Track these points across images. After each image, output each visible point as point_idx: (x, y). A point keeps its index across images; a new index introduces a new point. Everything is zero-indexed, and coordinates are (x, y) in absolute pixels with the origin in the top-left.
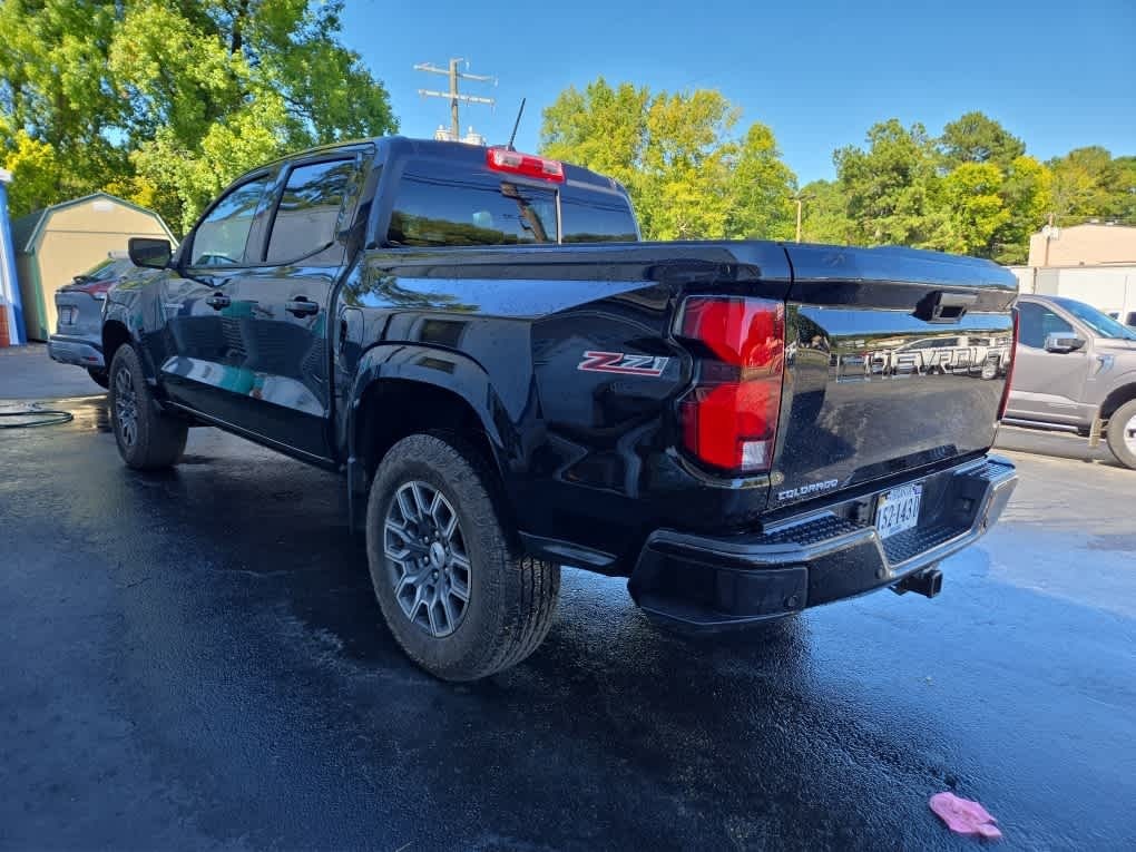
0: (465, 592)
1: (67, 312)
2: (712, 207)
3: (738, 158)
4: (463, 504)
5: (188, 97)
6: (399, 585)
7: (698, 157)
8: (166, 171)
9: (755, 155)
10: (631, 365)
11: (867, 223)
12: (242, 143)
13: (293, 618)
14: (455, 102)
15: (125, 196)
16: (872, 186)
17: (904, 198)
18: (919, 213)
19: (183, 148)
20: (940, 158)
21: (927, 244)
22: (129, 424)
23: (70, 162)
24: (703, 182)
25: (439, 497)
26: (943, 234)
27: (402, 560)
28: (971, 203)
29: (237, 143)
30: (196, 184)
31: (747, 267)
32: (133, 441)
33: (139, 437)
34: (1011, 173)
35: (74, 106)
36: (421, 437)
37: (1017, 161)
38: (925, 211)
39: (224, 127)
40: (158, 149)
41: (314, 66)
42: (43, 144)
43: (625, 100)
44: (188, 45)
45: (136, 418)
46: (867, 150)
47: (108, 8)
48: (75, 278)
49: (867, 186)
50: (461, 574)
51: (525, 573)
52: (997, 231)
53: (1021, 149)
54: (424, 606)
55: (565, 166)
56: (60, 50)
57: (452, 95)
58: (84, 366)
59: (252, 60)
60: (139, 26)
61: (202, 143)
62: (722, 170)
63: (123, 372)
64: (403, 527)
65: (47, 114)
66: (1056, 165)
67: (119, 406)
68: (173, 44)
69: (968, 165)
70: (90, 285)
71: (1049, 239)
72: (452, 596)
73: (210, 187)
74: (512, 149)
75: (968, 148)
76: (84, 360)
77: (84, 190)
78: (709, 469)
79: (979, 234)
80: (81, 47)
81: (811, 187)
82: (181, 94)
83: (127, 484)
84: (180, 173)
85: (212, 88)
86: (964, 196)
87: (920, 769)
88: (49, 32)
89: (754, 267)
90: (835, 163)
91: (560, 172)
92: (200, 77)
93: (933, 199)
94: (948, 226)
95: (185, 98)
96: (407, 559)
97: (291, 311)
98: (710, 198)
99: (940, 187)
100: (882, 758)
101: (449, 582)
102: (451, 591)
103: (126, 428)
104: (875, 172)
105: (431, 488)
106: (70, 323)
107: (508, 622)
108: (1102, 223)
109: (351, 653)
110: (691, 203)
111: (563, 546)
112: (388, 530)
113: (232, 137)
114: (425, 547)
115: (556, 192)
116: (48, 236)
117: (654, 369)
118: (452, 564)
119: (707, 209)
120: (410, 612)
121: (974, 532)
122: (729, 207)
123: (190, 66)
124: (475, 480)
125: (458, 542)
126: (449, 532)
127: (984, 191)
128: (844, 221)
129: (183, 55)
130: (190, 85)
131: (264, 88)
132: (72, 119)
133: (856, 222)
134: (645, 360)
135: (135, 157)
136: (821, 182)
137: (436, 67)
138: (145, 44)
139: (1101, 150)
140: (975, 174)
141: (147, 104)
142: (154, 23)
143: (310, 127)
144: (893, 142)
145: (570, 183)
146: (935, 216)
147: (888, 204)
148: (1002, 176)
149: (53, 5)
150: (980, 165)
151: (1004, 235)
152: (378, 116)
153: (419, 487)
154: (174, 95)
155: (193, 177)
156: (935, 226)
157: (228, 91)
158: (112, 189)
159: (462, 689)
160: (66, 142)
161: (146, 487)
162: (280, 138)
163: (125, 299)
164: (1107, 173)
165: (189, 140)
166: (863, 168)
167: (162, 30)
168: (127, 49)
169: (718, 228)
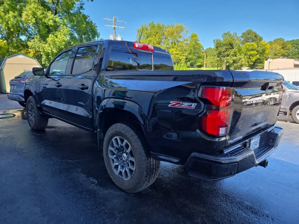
0: (134, 168)
1: (13, 86)
2: (182, 55)
3: (189, 42)
4: (133, 144)
5: (43, 27)
6: (113, 165)
7: (178, 42)
8: (37, 47)
9: (193, 41)
10: (185, 106)
11: (222, 59)
12: (58, 39)
13: (82, 174)
14: (115, 28)
15: (26, 54)
16: (223, 49)
17: (232, 52)
18: (236, 56)
19: (42, 41)
20: (241, 41)
21: (238, 64)
22: (32, 118)
23: (11, 45)
24: (179, 48)
25: (126, 141)
26: (242, 61)
27: (114, 158)
28: (249, 53)
29: (56, 39)
30: (46, 50)
31: (220, 78)
32: (33, 123)
33: (35, 121)
34: (259, 45)
35: (12, 30)
36: (120, 124)
37: (261, 42)
38: (237, 55)
39: (53, 35)
40: (35, 41)
41: (77, 19)
42: (4, 40)
43: (159, 27)
44: (43, 13)
45: (34, 116)
46: (222, 39)
47: (22, 4)
48: (15, 77)
49: (222, 49)
50: (132, 163)
51: (151, 163)
52: (256, 60)
53: (262, 39)
54: (121, 171)
55: (154, 47)
56: (8, 15)
57: (114, 26)
58: (17, 101)
59: (60, 17)
60: (30, 9)
61: (47, 40)
62: (184, 45)
63: (30, 104)
64: (114, 149)
65: (5, 32)
66: (271, 43)
67: (29, 113)
68: (39, 13)
69: (248, 43)
70: (19, 79)
71: (269, 62)
72: (129, 169)
73: (49, 51)
74: (139, 42)
75: (248, 39)
76: (18, 100)
77: (15, 52)
78: (209, 135)
79: (251, 61)
80: (14, 14)
81: (208, 49)
82: (41, 27)
83: (32, 135)
84: (41, 47)
85: (49, 25)
86: (247, 51)
87: (263, 216)
88: (5, 10)
89: (223, 78)
90: (214, 43)
91: (152, 48)
92: (46, 22)
93: (239, 52)
94: (243, 59)
95: (42, 28)
96: (115, 158)
97: (80, 88)
98: (181, 52)
99: (241, 49)
100: (252, 213)
101: (128, 165)
102: (129, 167)
103: (31, 119)
104: (224, 45)
105: (123, 138)
106: (14, 89)
107: (146, 177)
108: (283, 58)
109: (100, 184)
110: (176, 54)
111: (164, 156)
112: (110, 150)
113: (55, 38)
114: (120, 154)
115: (152, 54)
116: (6, 65)
117: (192, 107)
118: (129, 160)
119: (181, 55)
120: (117, 173)
121: (274, 148)
122: (186, 55)
123: (43, 19)
124: (136, 136)
125: (131, 154)
126: (128, 151)
127: (252, 50)
128: (216, 58)
129: (41, 16)
130: (43, 24)
131: (64, 25)
132: (12, 34)
133: (219, 58)
134: (189, 104)
135: (29, 43)
136: (210, 48)
137: (110, 19)
138: (31, 13)
139: (282, 39)
140: (250, 46)
141: (32, 29)
142: (34, 8)
143: (76, 35)
144: (229, 38)
145: (155, 51)
146: (240, 57)
147: (228, 54)
148: (257, 46)
149: (6, 3)
150: (251, 43)
151: (257, 61)
152: (94, 32)
153: (119, 138)
154: (39, 27)
155: (45, 49)
156: (240, 59)
157: (54, 26)
158: (23, 52)
159: (132, 195)
160: (10, 39)
161: (37, 135)
162: (68, 38)
163: (30, 83)
164: (284, 45)
165: (43, 39)
166: (221, 44)
167: (36, 10)
168: (27, 15)
169: (183, 60)
